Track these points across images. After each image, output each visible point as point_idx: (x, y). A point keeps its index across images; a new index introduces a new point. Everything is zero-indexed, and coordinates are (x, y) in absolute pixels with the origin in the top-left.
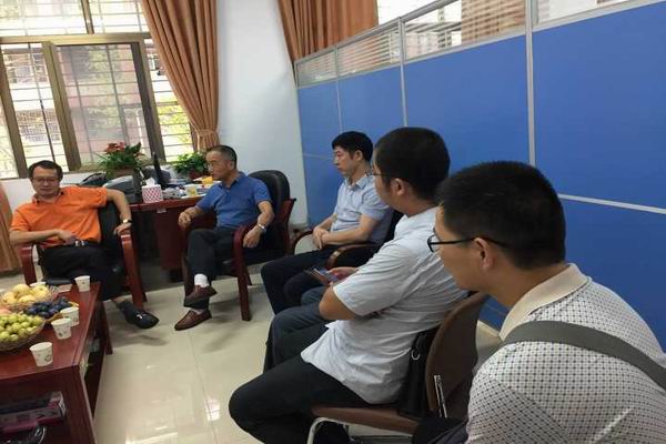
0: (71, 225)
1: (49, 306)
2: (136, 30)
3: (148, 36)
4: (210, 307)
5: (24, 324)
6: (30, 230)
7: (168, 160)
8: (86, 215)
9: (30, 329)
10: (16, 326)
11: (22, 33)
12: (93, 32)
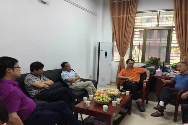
0: (133, 76)
1: (115, 97)
2: (172, 25)
3: (174, 27)
4: (164, 112)
5: (106, 99)
6: (123, 76)
7: (170, 64)
8: (137, 75)
9: (107, 101)
10: (104, 99)
11: (140, 26)
12: (158, 26)
